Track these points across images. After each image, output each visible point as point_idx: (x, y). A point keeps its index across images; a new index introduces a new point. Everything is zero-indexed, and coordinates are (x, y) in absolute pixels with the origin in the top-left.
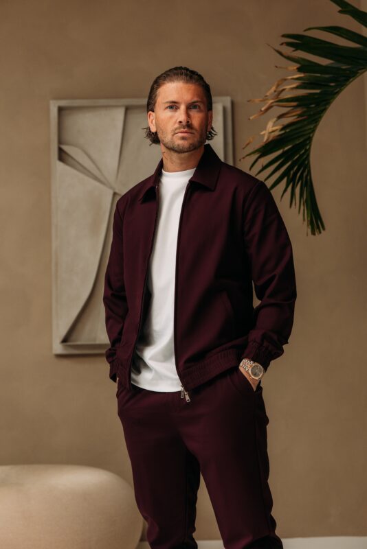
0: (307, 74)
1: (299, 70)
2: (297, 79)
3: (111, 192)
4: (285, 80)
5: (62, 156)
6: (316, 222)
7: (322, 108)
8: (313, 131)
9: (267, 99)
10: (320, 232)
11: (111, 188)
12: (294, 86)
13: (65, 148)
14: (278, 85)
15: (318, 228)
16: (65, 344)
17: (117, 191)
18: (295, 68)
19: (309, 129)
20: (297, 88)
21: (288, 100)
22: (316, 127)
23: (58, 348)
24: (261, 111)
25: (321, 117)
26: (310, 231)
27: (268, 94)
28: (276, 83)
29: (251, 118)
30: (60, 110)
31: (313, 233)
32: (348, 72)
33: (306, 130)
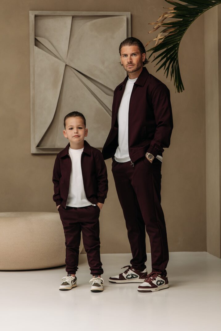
0: (178, 11)
1: (175, 9)
2: (173, 13)
3: (64, 64)
4: (167, 13)
5: (37, 43)
6: (180, 85)
7: (185, 28)
8: (180, 40)
9: (158, 23)
10: (182, 91)
11: (64, 62)
12: (172, 16)
13: (38, 38)
14: (163, 16)
15: (181, 89)
16: (38, 148)
17: (67, 64)
18: (173, 8)
19: (178, 39)
20: (173, 17)
21: (168, 24)
22: (182, 37)
23: (34, 150)
24: (154, 28)
25: (184, 33)
26: (177, 90)
27: (158, 20)
28: (162, 15)
29: (149, 32)
30: (36, 16)
31: (179, 91)
32: (198, 10)
33: (176, 39)
